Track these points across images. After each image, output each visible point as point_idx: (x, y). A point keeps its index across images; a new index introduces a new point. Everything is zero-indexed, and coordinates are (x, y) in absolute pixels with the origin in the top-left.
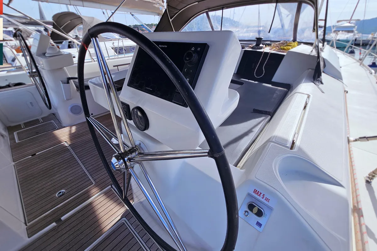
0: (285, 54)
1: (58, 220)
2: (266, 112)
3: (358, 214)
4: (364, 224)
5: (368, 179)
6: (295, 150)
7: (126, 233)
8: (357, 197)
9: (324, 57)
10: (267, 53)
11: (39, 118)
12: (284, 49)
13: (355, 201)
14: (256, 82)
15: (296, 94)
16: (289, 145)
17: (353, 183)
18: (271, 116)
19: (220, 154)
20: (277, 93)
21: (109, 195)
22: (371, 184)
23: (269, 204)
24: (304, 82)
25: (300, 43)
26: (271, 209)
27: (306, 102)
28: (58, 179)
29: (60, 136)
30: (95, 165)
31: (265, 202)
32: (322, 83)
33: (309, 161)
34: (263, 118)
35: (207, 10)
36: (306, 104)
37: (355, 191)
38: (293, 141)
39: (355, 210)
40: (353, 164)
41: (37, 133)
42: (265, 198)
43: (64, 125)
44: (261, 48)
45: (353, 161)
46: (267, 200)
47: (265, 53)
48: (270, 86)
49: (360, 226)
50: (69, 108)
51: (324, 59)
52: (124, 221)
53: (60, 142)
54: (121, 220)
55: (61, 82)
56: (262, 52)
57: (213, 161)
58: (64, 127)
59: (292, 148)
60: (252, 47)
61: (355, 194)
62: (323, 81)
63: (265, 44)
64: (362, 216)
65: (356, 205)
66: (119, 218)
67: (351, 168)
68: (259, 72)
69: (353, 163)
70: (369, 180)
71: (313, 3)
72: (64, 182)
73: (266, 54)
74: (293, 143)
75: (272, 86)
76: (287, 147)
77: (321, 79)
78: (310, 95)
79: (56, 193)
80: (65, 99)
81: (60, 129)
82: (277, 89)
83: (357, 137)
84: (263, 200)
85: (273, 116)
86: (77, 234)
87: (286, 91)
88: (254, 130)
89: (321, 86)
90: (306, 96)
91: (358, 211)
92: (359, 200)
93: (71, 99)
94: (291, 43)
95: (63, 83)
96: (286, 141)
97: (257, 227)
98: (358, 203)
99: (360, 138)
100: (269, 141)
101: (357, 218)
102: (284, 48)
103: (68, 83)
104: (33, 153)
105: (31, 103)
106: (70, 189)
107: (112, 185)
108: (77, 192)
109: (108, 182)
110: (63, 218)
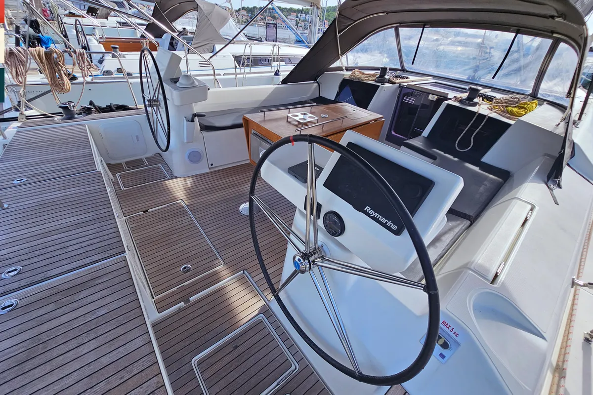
0: (512, 122)
1: (187, 301)
2: (466, 215)
3: (559, 374)
4: (563, 386)
5: (588, 337)
6: (496, 285)
7: (263, 333)
8: (565, 354)
9: (575, 141)
10: (484, 116)
11: (143, 157)
12: (512, 113)
13: (561, 359)
14: (456, 159)
15: (514, 200)
16: (491, 278)
17: (566, 337)
18: (471, 222)
19: (435, 292)
20: (486, 185)
21: (242, 281)
22: (590, 344)
23: (457, 339)
24: (532, 182)
25: (542, 101)
26: (458, 344)
27: (527, 218)
28: (181, 249)
29: (174, 190)
30: (222, 240)
31: (453, 336)
32: (559, 186)
33: (512, 303)
34: (458, 222)
35: (398, 25)
36: (526, 220)
37: (565, 347)
38: (497, 273)
39: (557, 369)
40: (574, 313)
41: (145, 181)
42: (453, 332)
43: (176, 175)
44: (475, 104)
45: (575, 309)
46: (455, 334)
47: (480, 114)
48: (477, 169)
49: (559, 386)
50: (188, 153)
51: (574, 143)
52: (261, 319)
53: (175, 199)
54: (259, 316)
55: (185, 119)
56: (474, 113)
57: (426, 295)
58: (177, 177)
59: (493, 282)
60: (461, 100)
61: (563, 350)
62: (562, 184)
63: (482, 96)
64: (564, 377)
65: (560, 364)
66: (256, 313)
67: (570, 318)
68: (464, 143)
69: (574, 311)
70: (590, 339)
71: (579, 46)
72: (188, 255)
73: (482, 117)
74: (496, 276)
75: (480, 169)
76: (488, 280)
77: (559, 181)
78: (534, 207)
79: (181, 266)
80: (185, 141)
81: (171, 179)
82: (487, 177)
83: (587, 282)
84: (451, 334)
85: (473, 223)
86: (211, 321)
87: (501, 182)
88: (443, 238)
89: (557, 191)
90: (529, 207)
91: (560, 371)
92: (566, 359)
93: (192, 142)
94: (527, 104)
95: (187, 121)
96: (488, 271)
97: (440, 358)
98: (564, 361)
99: (589, 284)
100: (466, 267)
101: (557, 379)
102: (513, 111)
103: (193, 121)
104: (145, 209)
105: (137, 137)
106: (196, 266)
107: (245, 271)
108: (205, 270)
109: (239, 265)
110: (191, 299)
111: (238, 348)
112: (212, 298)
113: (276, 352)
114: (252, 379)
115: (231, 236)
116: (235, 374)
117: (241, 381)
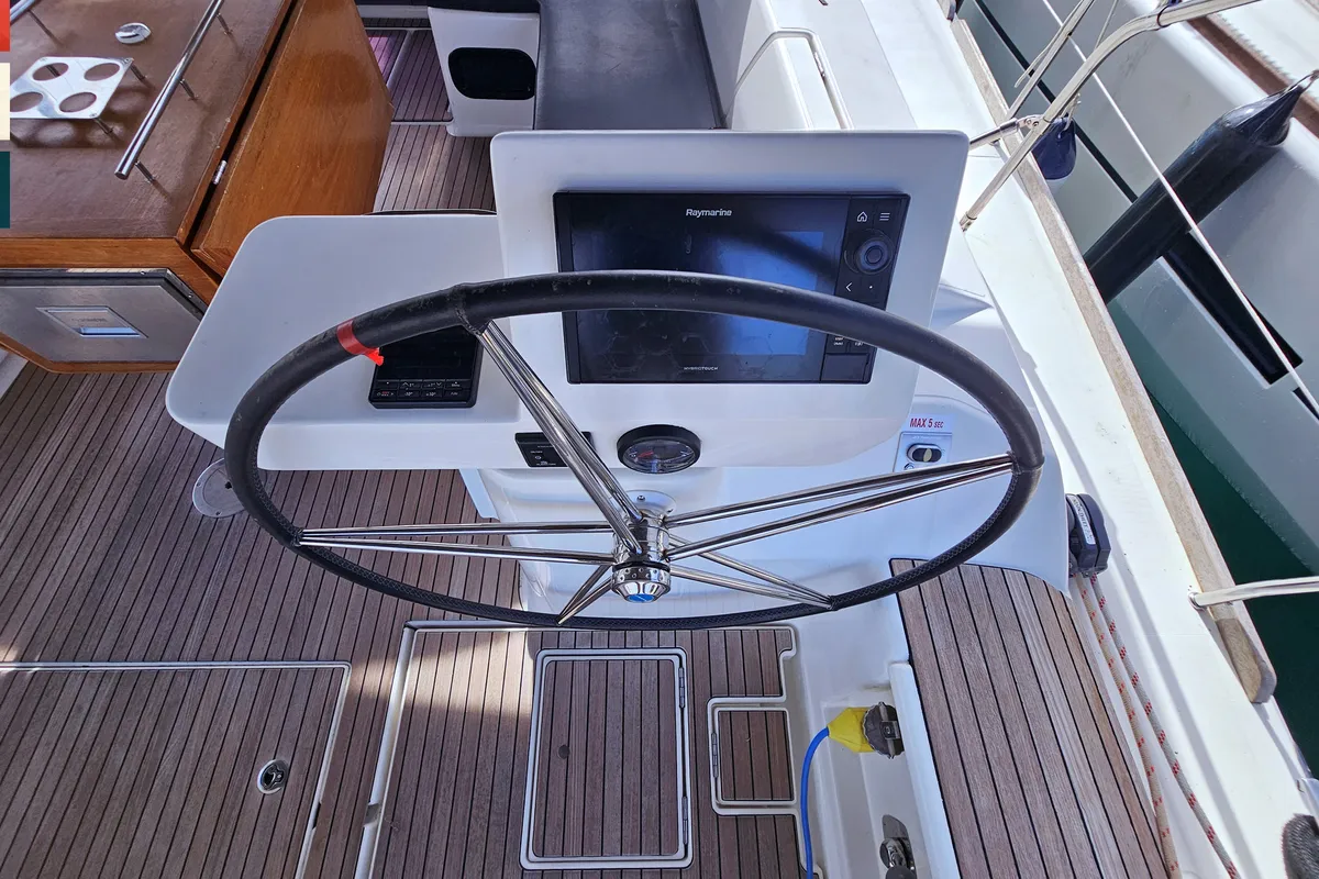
1: (371, 814)
7: (581, 672)
21: (430, 647)
26: (948, 437)
42: (934, 424)
46: (938, 425)
52: (547, 660)
54: (540, 661)
66: (529, 663)
79: (248, 789)
84: (933, 429)
106: (287, 745)
107: (411, 623)
108: (322, 727)
109: (384, 627)
110: (373, 801)
111: (572, 748)
112: (415, 749)
113: (633, 674)
114: (644, 754)
115: (276, 598)
116: (613, 784)
117: (632, 777)
